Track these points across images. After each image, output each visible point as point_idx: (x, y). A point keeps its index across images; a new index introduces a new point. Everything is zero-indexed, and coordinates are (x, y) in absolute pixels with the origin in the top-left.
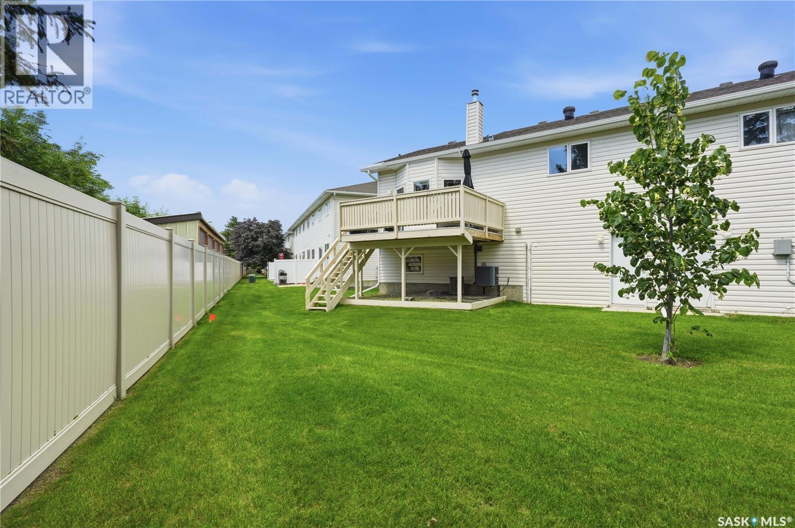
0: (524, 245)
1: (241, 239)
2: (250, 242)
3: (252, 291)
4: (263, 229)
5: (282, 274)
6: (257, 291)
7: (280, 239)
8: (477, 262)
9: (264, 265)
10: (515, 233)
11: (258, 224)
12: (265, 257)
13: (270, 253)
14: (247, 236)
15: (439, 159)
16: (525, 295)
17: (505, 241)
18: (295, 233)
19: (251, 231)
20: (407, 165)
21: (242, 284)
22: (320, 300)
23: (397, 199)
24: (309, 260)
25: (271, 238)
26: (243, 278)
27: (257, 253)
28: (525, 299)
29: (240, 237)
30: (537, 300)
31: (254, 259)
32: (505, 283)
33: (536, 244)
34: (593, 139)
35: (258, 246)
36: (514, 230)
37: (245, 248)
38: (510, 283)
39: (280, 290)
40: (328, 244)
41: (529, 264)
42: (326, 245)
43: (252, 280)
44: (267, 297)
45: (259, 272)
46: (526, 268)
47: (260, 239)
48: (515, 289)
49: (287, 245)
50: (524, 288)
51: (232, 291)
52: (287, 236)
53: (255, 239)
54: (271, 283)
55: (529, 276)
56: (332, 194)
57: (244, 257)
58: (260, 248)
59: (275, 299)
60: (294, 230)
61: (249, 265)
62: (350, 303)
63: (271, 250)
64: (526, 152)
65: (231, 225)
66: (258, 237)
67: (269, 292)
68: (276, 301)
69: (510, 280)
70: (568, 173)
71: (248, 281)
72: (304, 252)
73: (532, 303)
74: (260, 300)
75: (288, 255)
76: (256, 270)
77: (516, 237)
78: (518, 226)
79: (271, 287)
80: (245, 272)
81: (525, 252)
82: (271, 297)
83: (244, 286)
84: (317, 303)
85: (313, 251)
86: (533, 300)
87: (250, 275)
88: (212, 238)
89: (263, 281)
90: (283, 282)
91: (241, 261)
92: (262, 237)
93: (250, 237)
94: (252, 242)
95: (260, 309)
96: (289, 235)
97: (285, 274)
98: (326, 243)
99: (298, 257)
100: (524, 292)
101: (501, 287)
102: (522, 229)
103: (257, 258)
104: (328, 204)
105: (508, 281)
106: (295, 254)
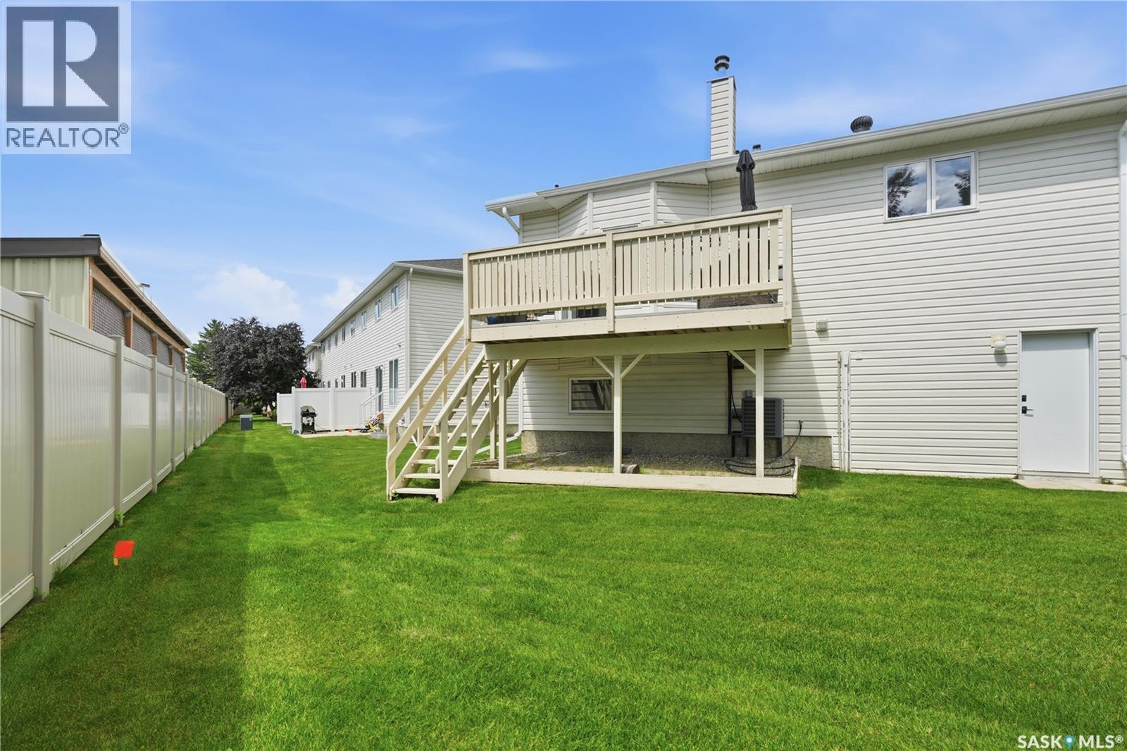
0: (835, 356)
1: (227, 354)
2: (241, 361)
3: (249, 448)
4: (266, 338)
5: (307, 413)
6: (258, 447)
7: (298, 357)
8: (734, 389)
9: (270, 399)
10: (816, 334)
11: (258, 328)
12: (269, 385)
13: (279, 379)
14: (237, 348)
15: (659, 184)
16: (835, 456)
17: (793, 349)
18: (326, 347)
19: (243, 340)
20: (590, 196)
21: (227, 432)
22: (415, 471)
23: (616, 243)
24: (354, 388)
25: (281, 353)
26: (228, 421)
27: (254, 379)
28: (836, 463)
29: (223, 350)
30: (861, 465)
31: (249, 389)
32: (795, 432)
33: (859, 355)
34: (982, 149)
35: (257, 367)
36: (814, 326)
37: (232, 369)
38: (805, 432)
39: (305, 445)
40: (396, 361)
41: (844, 395)
42: (391, 362)
43: (247, 425)
44: (281, 462)
45: (258, 411)
46: (839, 402)
47: (261, 355)
48: (815, 444)
49: (311, 366)
50: (834, 440)
51: (206, 448)
52: (309, 352)
53: (253, 355)
54: (285, 429)
55: (845, 418)
56: (406, 271)
57: (230, 385)
58: (261, 371)
59: (301, 465)
60: (324, 340)
61: (239, 400)
62: (486, 478)
63: (280, 375)
64: (840, 175)
65: (209, 334)
66: (256, 351)
67: (285, 449)
68: (302, 469)
69: (804, 424)
70: (928, 213)
71: (238, 426)
72: (343, 377)
73: (852, 470)
74: (266, 469)
75: (312, 382)
76: (252, 408)
77: (817, 341)
78: (823, 318)
79: (285, 438)
80: (231, 412)
81: (835, 371)
82: (289, 461)
83: (233, 435)
84: (410, 479)
85: (364, 374)
86: (853, 464)
87: (242, 416)
88: (167, 344)
89: (268, 426)
90: (308, 428)
91: (224, 391)
92: (265, 352)
93: (241, 350)
94: (246, 360)
95: (270, 495)
96: (314, 348)
97: (313, 415)
98: (393, 358)
99: (333, 385)
100: (835, 448)
101: (783, 440)
102: (830, 325)
103: (255, 389)
104: (397, 289)
105: (801, 428)
106: (325, 380)
